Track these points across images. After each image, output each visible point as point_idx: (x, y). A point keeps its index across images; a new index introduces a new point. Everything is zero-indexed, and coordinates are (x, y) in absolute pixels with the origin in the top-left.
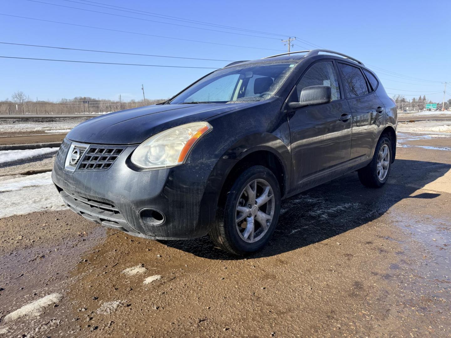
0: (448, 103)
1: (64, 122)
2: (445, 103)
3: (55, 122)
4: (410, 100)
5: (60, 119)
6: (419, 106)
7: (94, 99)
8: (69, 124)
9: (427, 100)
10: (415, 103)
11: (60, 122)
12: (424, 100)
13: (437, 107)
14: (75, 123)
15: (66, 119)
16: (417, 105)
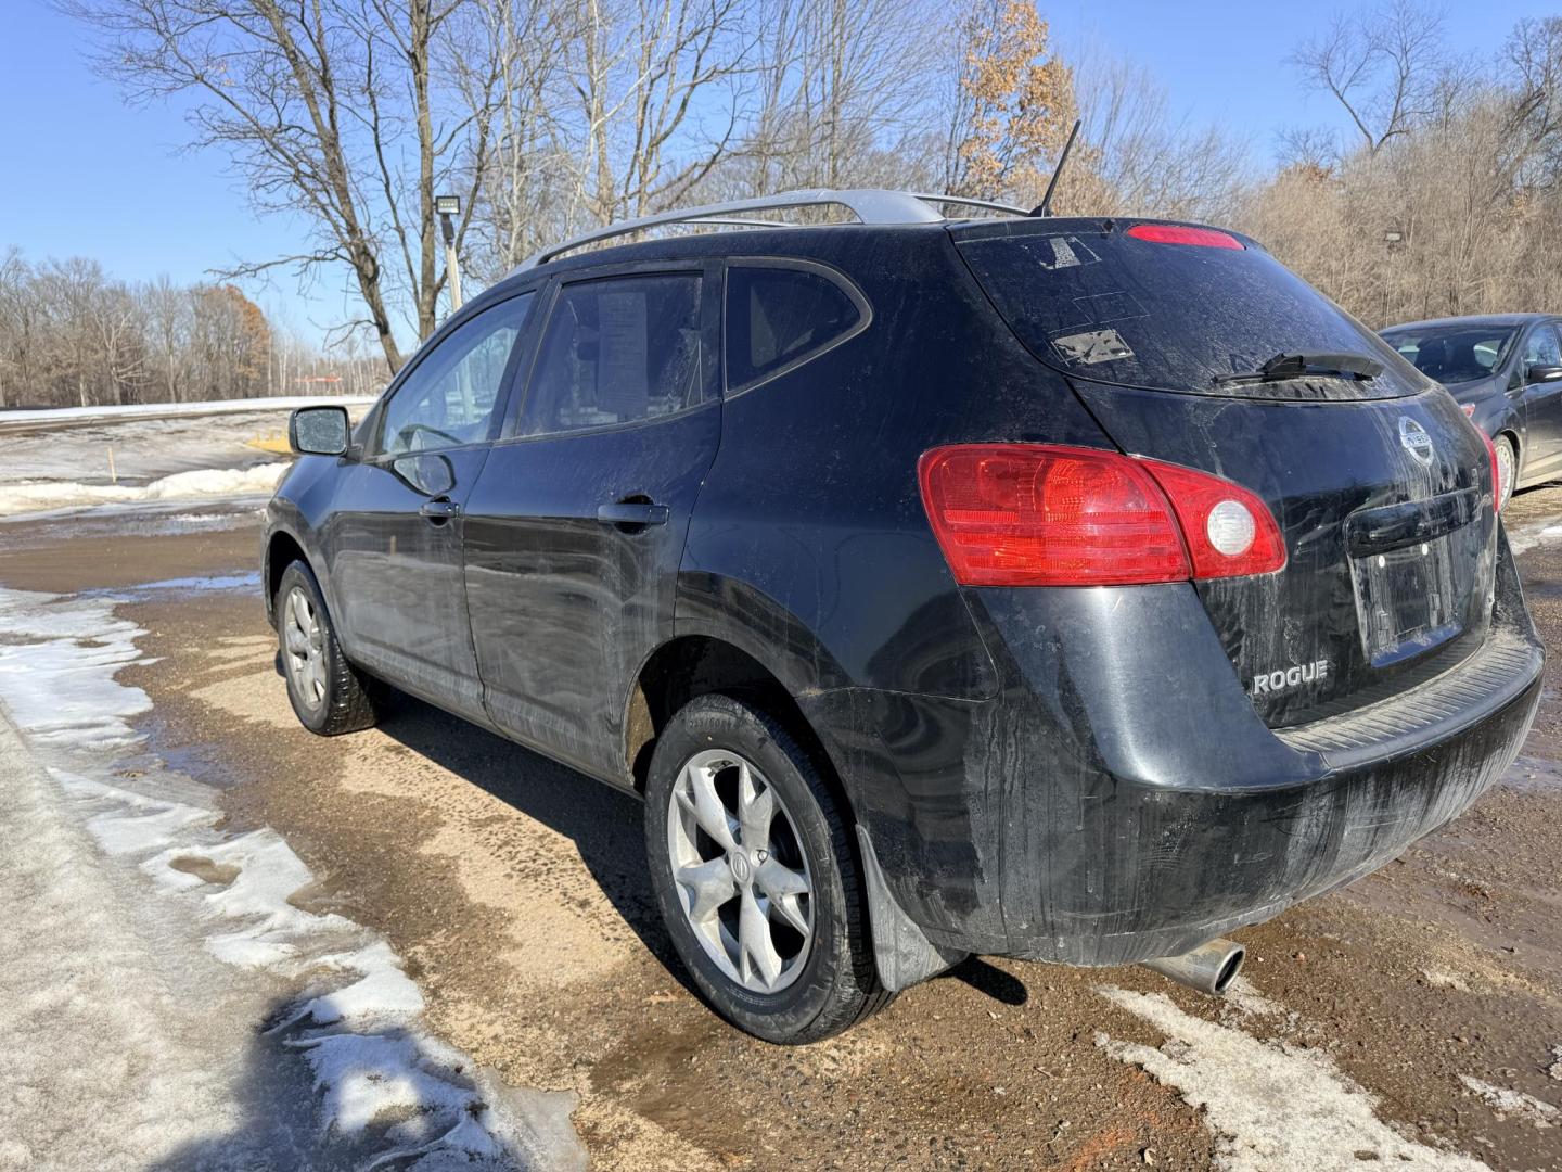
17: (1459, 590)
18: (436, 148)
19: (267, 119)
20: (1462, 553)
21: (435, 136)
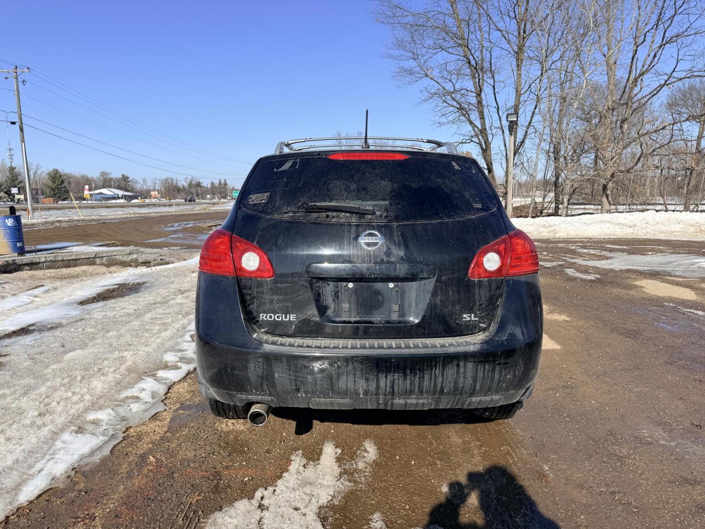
4: (207, 185)
10: (214, 189)
12: (225, 185)
16: (218, 191)
17: (419, 306)
18: (522, 92)
19: (449, 87)
20: (423, 291)
21: (523, 85)
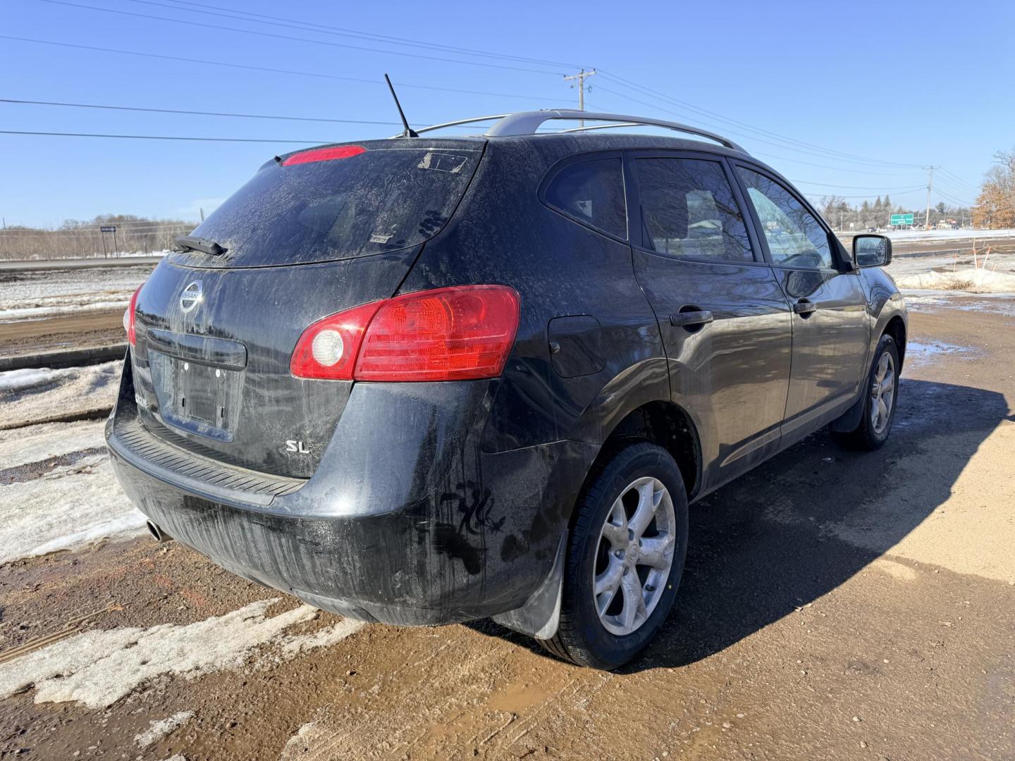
0: (937, 211)
1: (45, 281)
2: (932, 212)
3: (22, 282)
4: (856, 207)
5: (34, 274)
6: (876, 218)
7: (143, 220)
8: (57, 285)
9: (892, 206)
10: (867, 214)
11: (34, 282)
12: (886, 206)
13: (914, 220)
14: (74, 282)
15: (51, 274)
16: (874, 216)
